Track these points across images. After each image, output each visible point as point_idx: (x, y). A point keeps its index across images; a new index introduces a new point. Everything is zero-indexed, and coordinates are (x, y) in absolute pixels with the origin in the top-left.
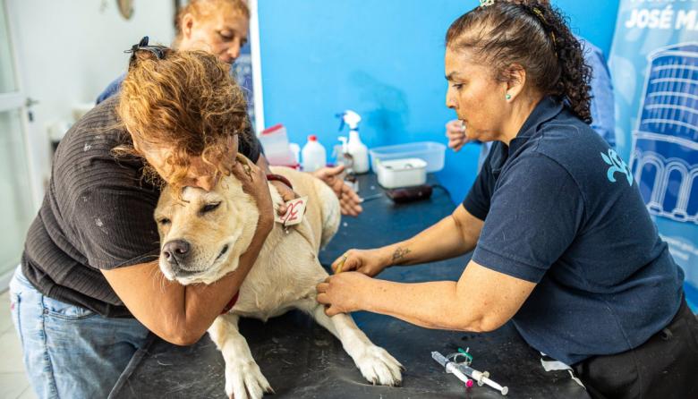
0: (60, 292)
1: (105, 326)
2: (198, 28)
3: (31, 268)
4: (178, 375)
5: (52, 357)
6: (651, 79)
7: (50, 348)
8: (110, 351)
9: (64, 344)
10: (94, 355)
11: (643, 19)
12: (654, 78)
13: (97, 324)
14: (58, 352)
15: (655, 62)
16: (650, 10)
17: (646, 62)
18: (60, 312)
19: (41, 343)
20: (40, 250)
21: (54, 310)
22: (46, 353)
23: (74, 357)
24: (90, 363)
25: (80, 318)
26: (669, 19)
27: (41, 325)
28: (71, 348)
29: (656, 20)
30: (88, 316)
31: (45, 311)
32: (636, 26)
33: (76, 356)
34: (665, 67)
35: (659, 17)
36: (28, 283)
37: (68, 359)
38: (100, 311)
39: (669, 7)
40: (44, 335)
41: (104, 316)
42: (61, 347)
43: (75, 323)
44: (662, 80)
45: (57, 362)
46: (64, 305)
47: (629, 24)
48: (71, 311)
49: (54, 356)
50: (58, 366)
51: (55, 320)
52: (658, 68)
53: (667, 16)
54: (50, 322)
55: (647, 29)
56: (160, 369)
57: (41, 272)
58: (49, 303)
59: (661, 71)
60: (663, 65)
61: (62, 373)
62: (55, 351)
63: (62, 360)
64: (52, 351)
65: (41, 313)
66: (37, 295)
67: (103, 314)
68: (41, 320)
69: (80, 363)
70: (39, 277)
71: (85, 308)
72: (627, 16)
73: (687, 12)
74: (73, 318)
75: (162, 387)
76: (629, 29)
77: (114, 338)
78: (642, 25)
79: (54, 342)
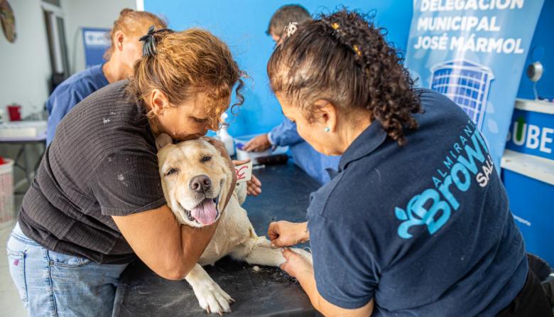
0: (64, 246)
1: (98, 271)
2: (128, 42)
3: (35, 230)
4: (159, 300)
5: (57, 299)
6: (433, 85)
7: (56, 291)
8: (100, 290)
9: (68, 287)
10: (90, 294)
11: (427, 43)
12: (435, 84)
13: (92, 270)
14: (63, 293)
15: (436, 73)
16: (431, 37)
17: (430, 73)
18: (63, 262)
19: (47, 288)
20: (43, 214)
21: (58, 261)
22: (52, 296)
23: (75, 297)
24: (86, 301)
25: (80, 266)
26: (445, 43)
27: (48, 274)
28: (73, 290)
29: (435, 43)
30: (86, 264)
31: (51, 262)
32: (421, 48)
33: (76, 296)
34: (443, 76)
35: (438, 41)
36: (33, 242)
37: (70, 298)
38: (96, 259)
39: (445, 34)
40: (50, 281)
41: (99, 263)
42: (65, 290)
43: (77, 270)
44: (441, 85)
45: (62, 302)
46: (67, 257)
47: (417, 47)
48: (72, 261)
49: (58, 297)
50: (62, 305)
51: (59, 269)
52: (438, 77)
53: (444, 41)
54: (56, 271)
55: (429, 50)
56: (143, 297)
57: (46, 232)
58: (54, 256)
59: (440, 79)
60: (441, 75)
61: (65, 310)
62: (61, 293)
63: (65, 300)
64: (57, 293)
65: (47, 264)
66: (42, 251)
67: (99, 261)
68: (47, 270)
69: (80, 301)
70: (44, 236)
71: (84, 258)
72: (415, 41)
73: (457, 38)
74: (75, 266)
75: (151, 309)
76: (416, 50)
77: (103, 280)
78: (426, 47)
79: (59, 286)
